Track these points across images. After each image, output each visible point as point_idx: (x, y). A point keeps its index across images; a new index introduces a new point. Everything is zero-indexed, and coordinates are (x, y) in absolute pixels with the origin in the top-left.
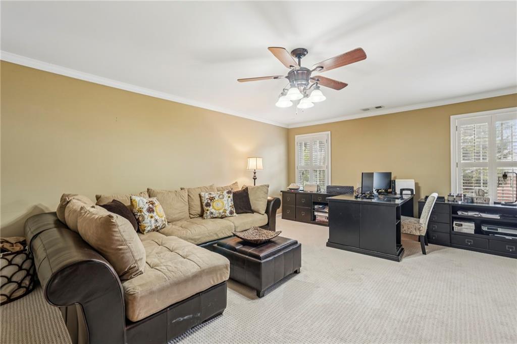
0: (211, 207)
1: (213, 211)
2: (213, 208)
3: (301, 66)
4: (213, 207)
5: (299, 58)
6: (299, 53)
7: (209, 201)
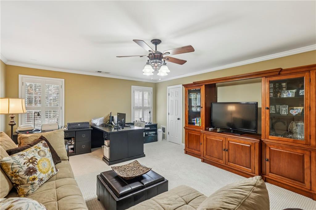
0: (38, 172)
1: (42, 176)
2: (42, 172)
3: (157, 50)
4: (40, 170)
5: (156, 45)
6: (156, 42)
7: (31, 165)
